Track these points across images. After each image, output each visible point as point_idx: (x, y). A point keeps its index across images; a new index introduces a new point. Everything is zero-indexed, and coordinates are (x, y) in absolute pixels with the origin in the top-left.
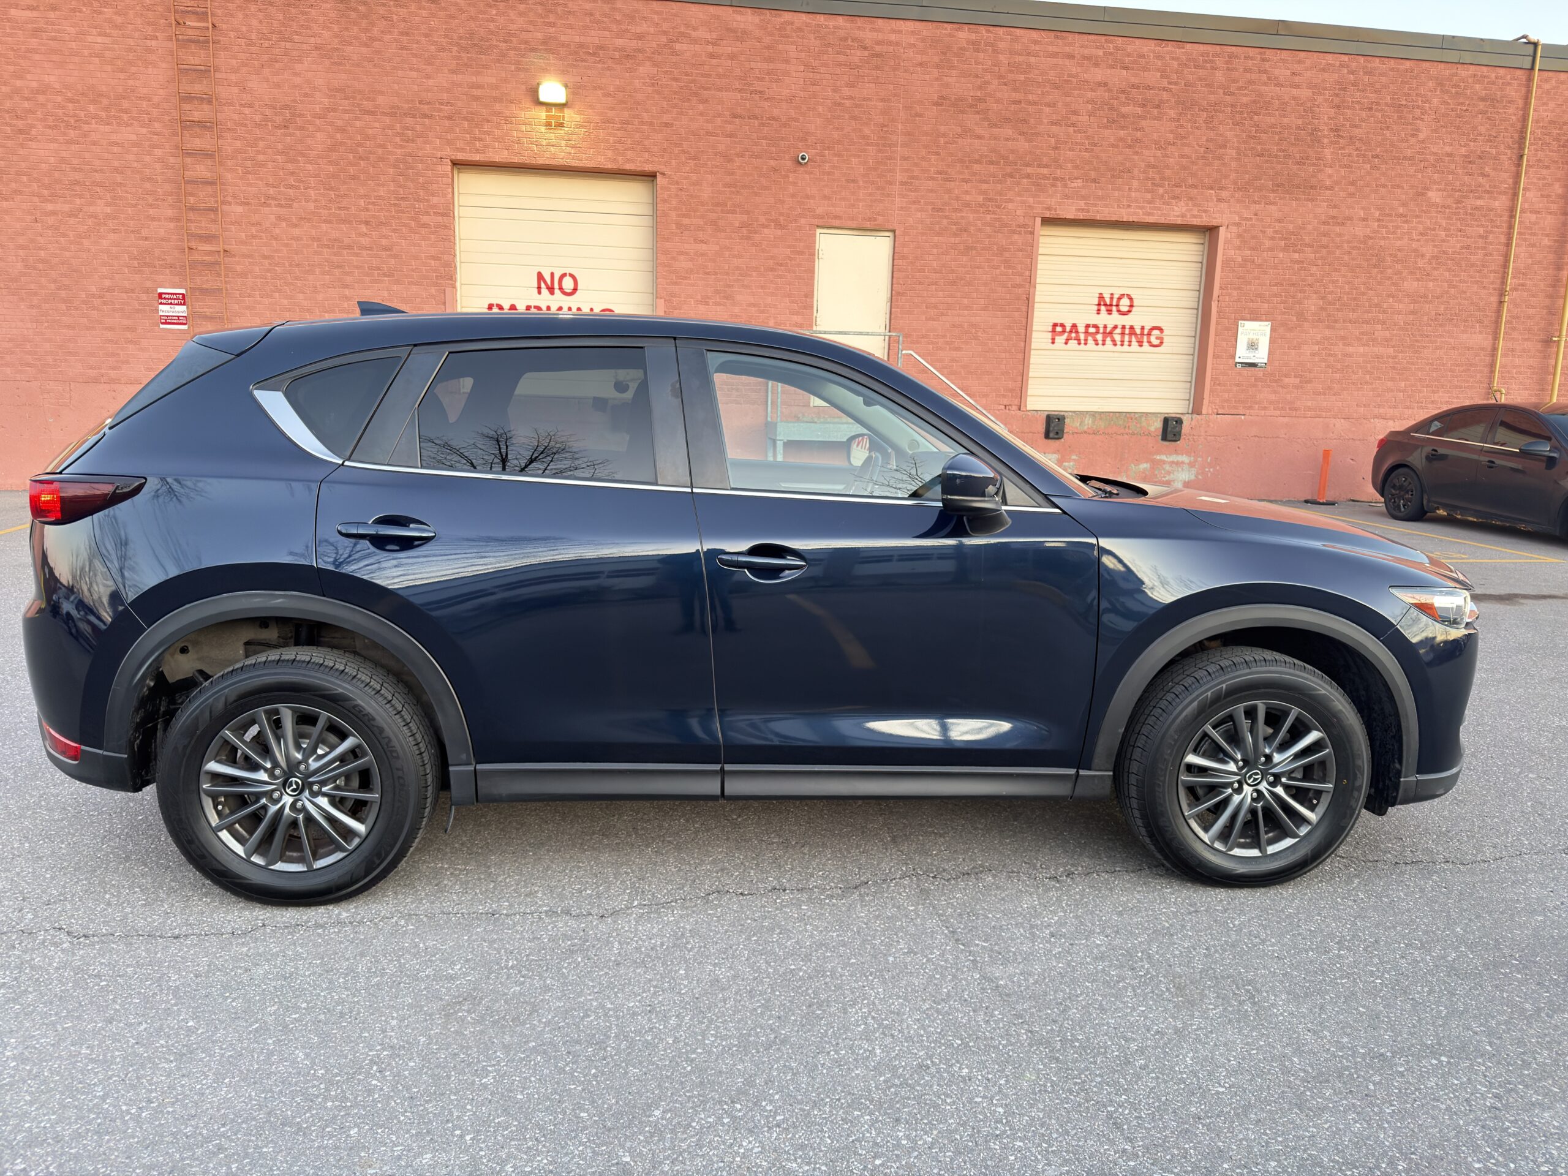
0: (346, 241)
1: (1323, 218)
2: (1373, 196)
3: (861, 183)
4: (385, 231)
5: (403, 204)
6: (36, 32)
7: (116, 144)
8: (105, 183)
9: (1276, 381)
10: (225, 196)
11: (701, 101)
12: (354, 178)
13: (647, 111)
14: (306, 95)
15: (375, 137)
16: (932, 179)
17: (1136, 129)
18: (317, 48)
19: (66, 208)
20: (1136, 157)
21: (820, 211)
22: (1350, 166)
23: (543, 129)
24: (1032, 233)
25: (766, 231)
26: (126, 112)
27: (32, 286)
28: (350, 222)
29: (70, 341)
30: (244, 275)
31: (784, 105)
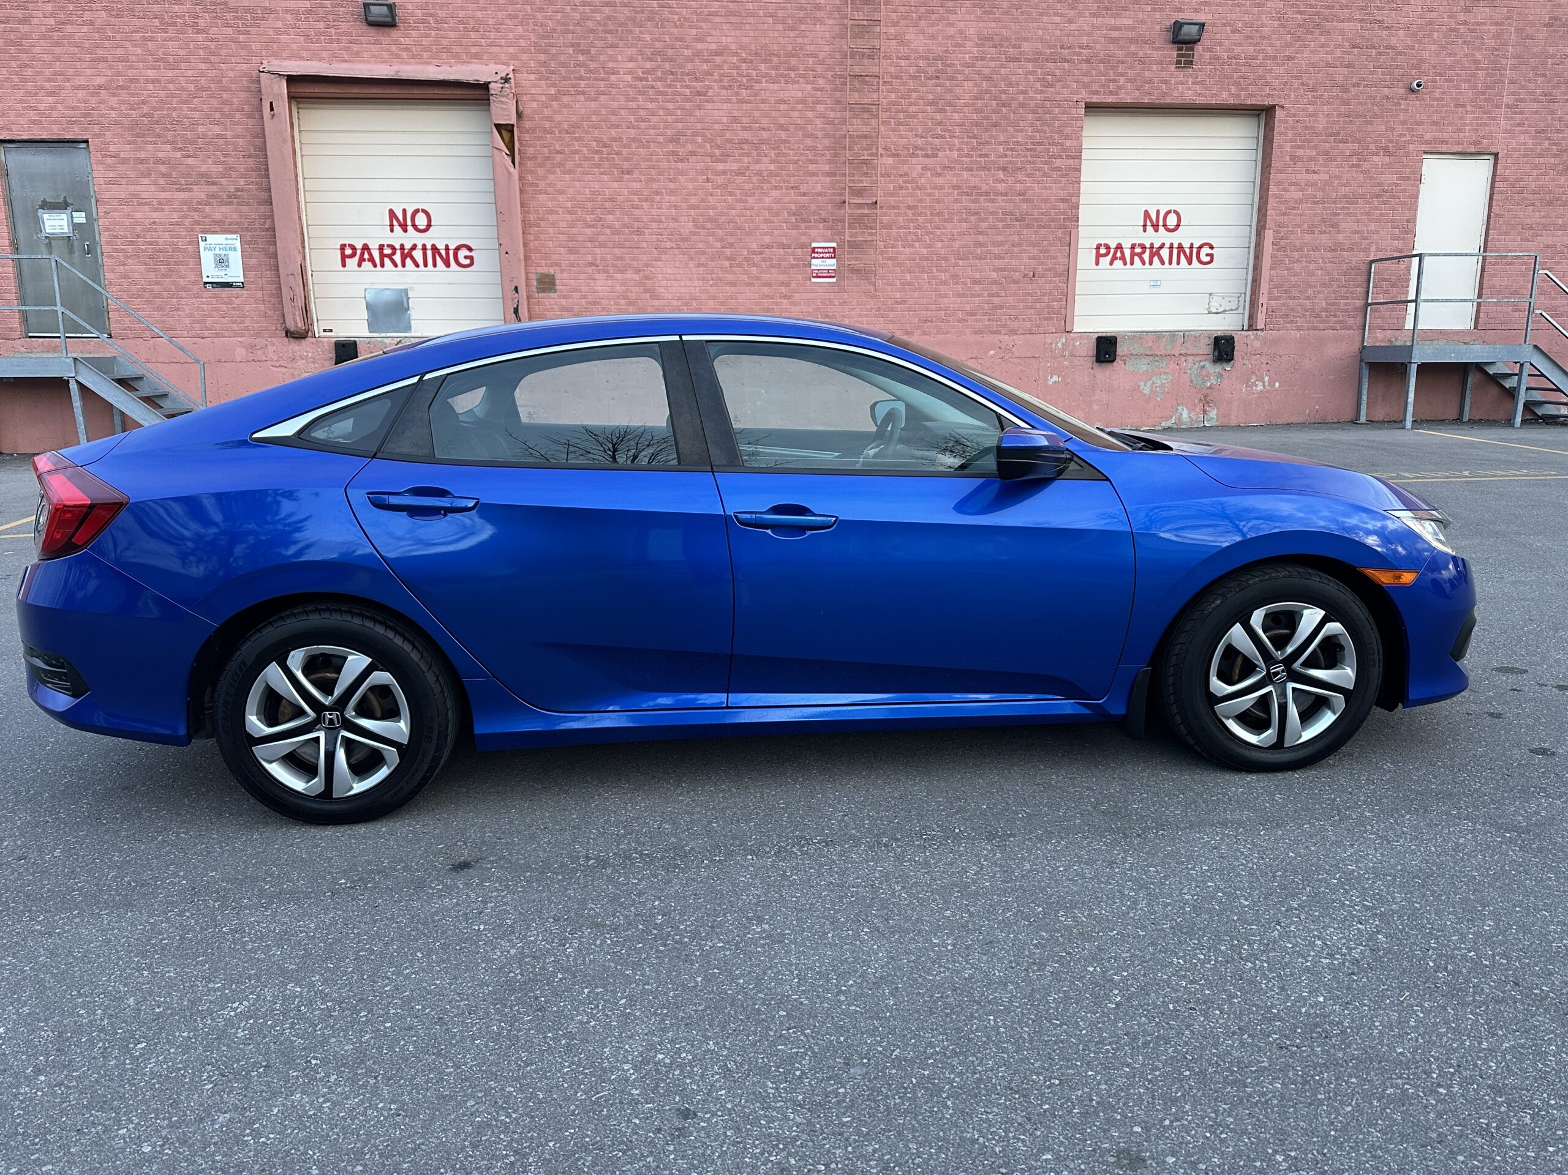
0: (984, 188)
3: (1469, 108)
4: (1021, 176)
5: (1039, 148)
7: (783, 102)
8: (771, 140)
10: (877, 149)
11: (1323, 33)
12: (995, 125)
13: (1271, 45)
14: (958, 45)
15: (1018, 84)
16: (1538, 101)
19: (735, 166)
21: (1428, 136)
23: (1173, 67)
25: (1375, 159)
26: (794, 70)
27: (701, 245)
28: (989, 169)
29: (731, 297)
30: (888, 226)
31: (1401, 33)
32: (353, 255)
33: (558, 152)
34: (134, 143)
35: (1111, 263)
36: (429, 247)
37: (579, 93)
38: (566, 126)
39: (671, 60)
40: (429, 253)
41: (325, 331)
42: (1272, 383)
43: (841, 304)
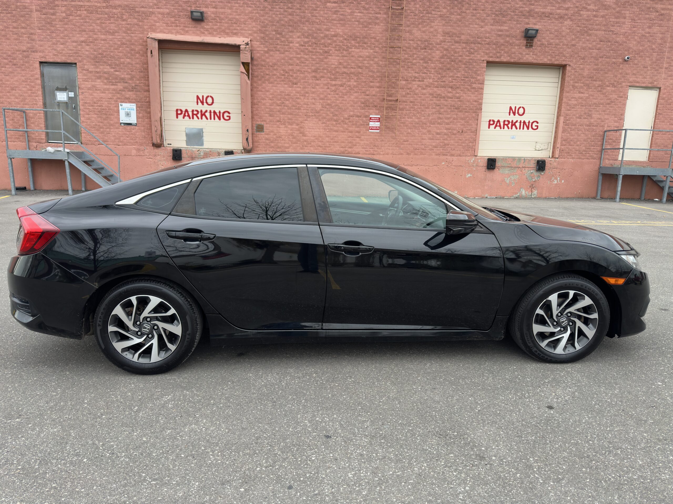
0: (443, 95)
4: (458, 91)
5: (467, 79)
6: (336, 12)
7: (361, 57)
8: (355, 72)
10: (399, 77)
11: (588, 35)
13: (566, 40)
14: (434, 36)
15: (459, 52)
18: (440, 17)
19: (340, 83)
21: (631, 80)
23: (524, 48)
25: (608, 88)
26: (366, 44)
27: (324, 115)
28: (445, 87)
29: (335, 137)
30: (402, 109)
31: (622, 36)
32: (181, 114)
33: (267, 75)
34: (95, 65)
35: (495, 128)
36: (212, 111)
37: (277, 51)
38: (271, 64)
39: (315, 38)
40: (212, 114)
41: (168, 144)
42: (561, 180)
43: (381, 141)
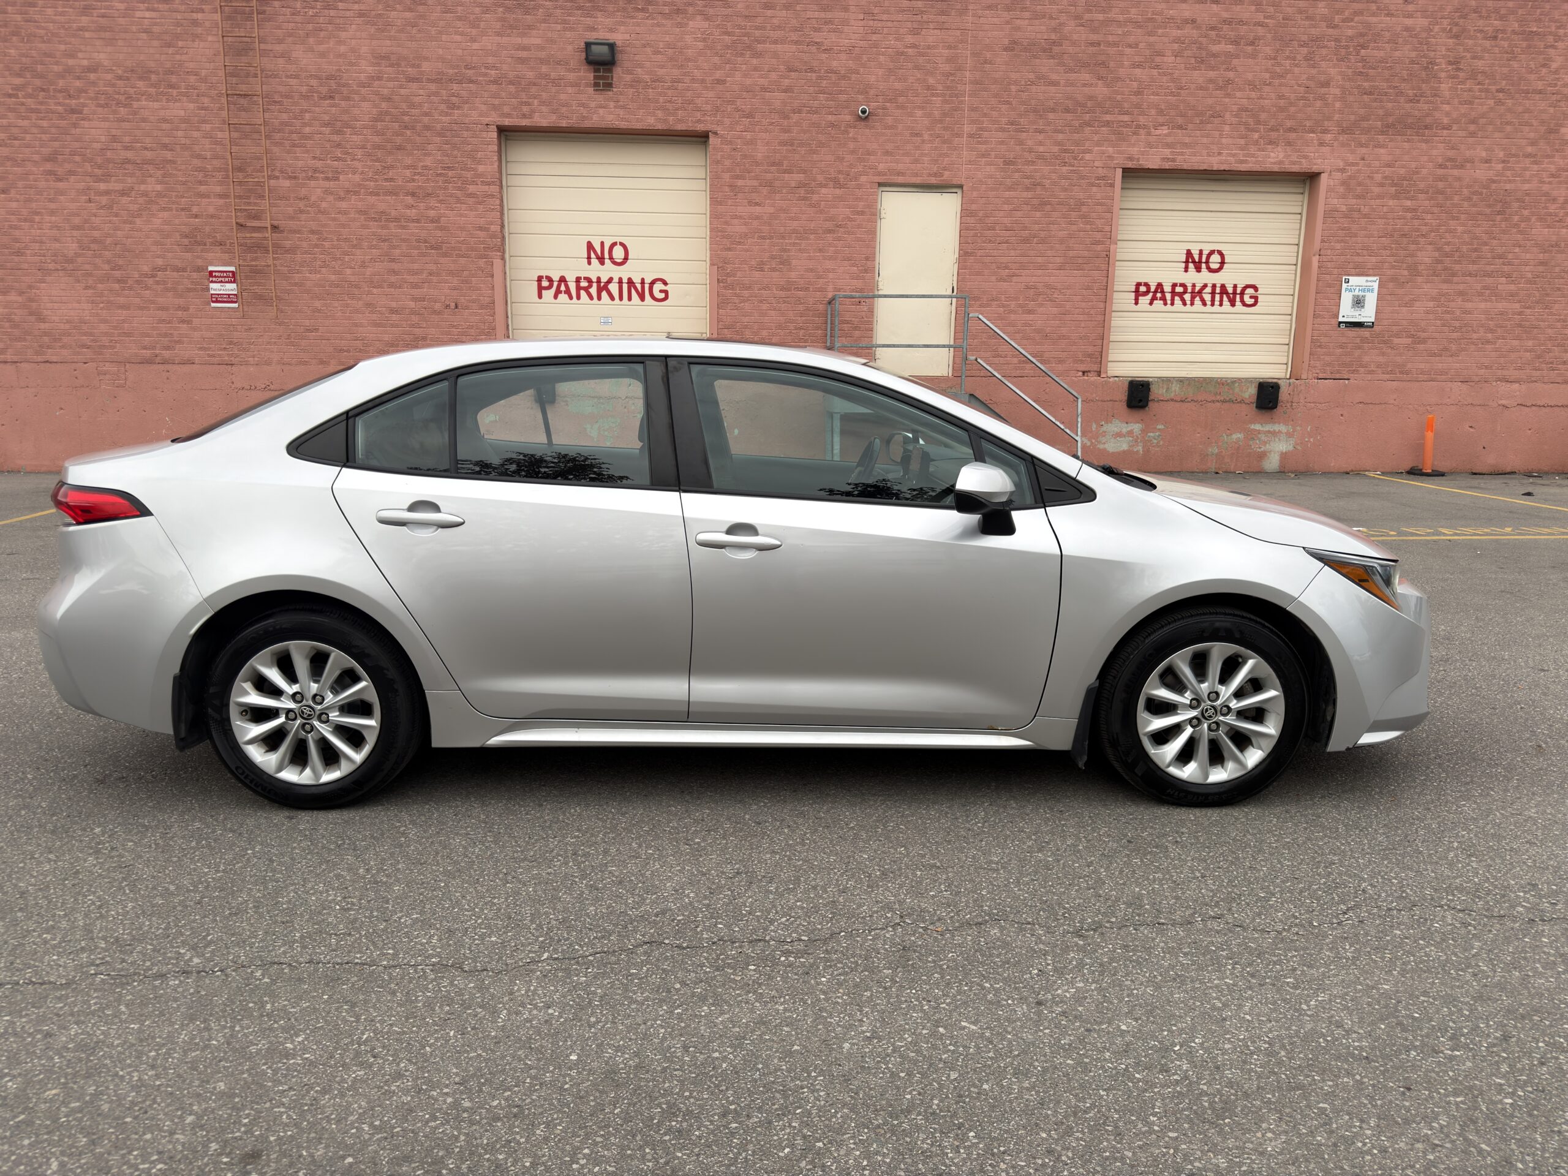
0: (394, 213)
1: (1440, 160)
2: (1497, 135)
3: (926, 137)
4: (433, 202)
5: (450, 173)
7: (165, 121)
8: (155, 160)
9: (1385, 342)
10: (273, 170)
11: (753, 56)
13: (698, 68)
14: (352, 64)
15: (420, 105)
16: (1003, 130)
17: (1227, 69)
18: (361, 15)
19: (118, 186)
20: (1227, 100)
21: (881, 167)
22: (1471, 103)
23: (591, 90)
24: (1112, 185)
25: (824, 191)
26: (175, 88)
27: (87, 267)
28: (396, 194)
29: (124, 321)
30: (292, 250)
31: (843, 56)
35: (556, 297)
39: (41, 76)
43: (246, 330)
